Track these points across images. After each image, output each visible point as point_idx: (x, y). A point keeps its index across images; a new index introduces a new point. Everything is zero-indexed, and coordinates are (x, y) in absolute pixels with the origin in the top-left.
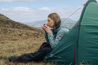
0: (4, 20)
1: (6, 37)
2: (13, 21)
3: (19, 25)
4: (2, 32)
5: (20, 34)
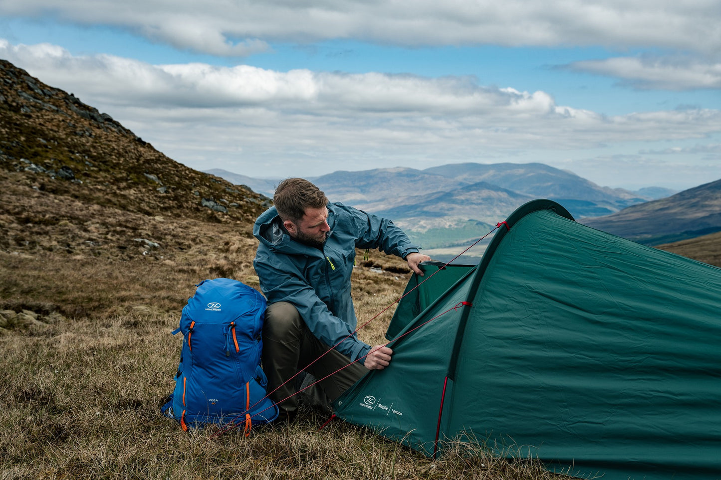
0: (120, 155)
1: (133, 280)
2: (175, 165)
3: (217, 198)
4: (106, 240)
5: (222, 262)
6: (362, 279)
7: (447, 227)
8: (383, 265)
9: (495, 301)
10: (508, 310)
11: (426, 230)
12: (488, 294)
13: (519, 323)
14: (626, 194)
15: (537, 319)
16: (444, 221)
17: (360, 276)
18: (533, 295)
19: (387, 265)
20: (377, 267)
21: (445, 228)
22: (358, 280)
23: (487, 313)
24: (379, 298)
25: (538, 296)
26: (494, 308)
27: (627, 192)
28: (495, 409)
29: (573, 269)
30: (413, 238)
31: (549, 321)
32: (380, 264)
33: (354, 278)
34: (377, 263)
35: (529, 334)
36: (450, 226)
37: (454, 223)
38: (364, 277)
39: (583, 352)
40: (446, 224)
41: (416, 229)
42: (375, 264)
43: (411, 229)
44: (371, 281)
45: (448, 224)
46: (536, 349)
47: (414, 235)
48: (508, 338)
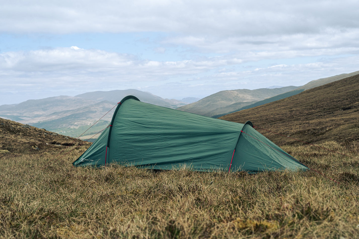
6: (53, 148)
7: (89, 125)
8: (61, 143)
9: (119, 124)
10: (123, 127)
11: (78, 127)
12: (117, 123)
13: (126, 130)
14: (176, 102)
15: (131, 128)
16: (87, 122)
17: (52, 147)
18: (130, 122)
19: (63, 143)
20: (58, 144)
21: (88, 125)
22: (52, 149)
23: (117, 128)
24: (68, 149)
25: (131, 122)
26: (119, 126)
27: (177, 101)
28: (121, 154)
29: (140, 113)
30: (72, 131)
31: (135, 128)
32: (60, 142)
33: (50, 148)
34: (58, 142)
35: (129, 132)
36: (90, 124)
37: (92, 122)
38: (54, 147)
39: (144, 136)
40: (88, 123)
41: (73, 127)
42: (57, 143)
43: (70, 127)
44: (58, 149)
45: (89, 123)
46: (132, 136)
47: (72, 130)
48: (124, 134)
